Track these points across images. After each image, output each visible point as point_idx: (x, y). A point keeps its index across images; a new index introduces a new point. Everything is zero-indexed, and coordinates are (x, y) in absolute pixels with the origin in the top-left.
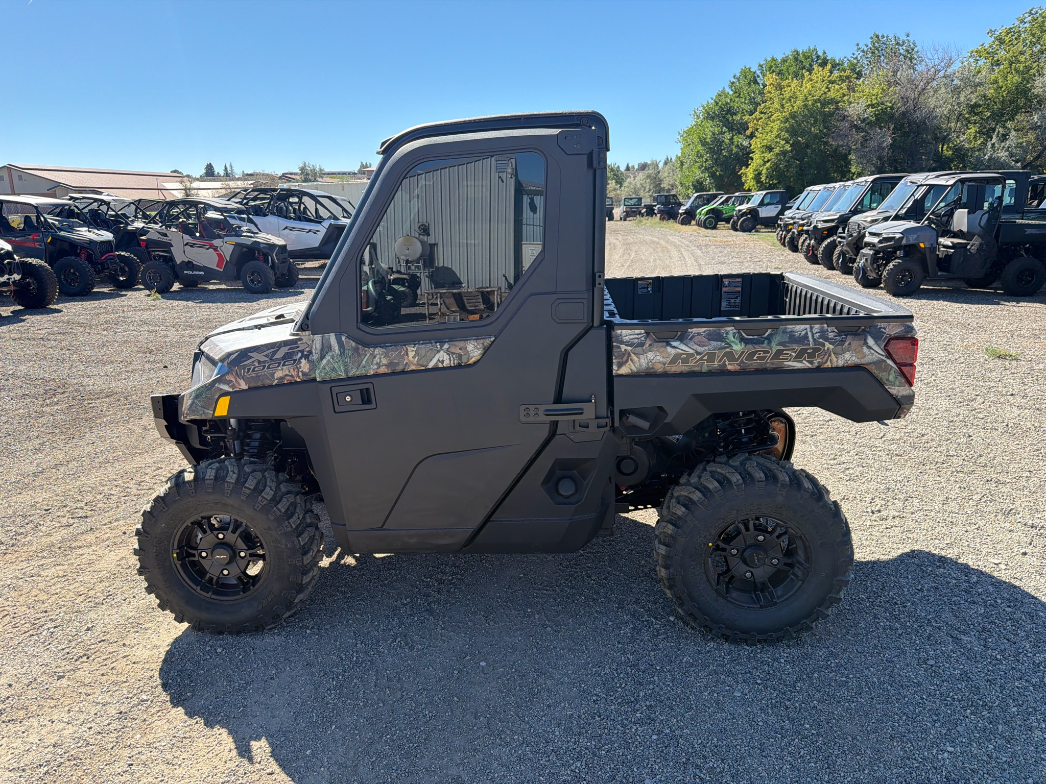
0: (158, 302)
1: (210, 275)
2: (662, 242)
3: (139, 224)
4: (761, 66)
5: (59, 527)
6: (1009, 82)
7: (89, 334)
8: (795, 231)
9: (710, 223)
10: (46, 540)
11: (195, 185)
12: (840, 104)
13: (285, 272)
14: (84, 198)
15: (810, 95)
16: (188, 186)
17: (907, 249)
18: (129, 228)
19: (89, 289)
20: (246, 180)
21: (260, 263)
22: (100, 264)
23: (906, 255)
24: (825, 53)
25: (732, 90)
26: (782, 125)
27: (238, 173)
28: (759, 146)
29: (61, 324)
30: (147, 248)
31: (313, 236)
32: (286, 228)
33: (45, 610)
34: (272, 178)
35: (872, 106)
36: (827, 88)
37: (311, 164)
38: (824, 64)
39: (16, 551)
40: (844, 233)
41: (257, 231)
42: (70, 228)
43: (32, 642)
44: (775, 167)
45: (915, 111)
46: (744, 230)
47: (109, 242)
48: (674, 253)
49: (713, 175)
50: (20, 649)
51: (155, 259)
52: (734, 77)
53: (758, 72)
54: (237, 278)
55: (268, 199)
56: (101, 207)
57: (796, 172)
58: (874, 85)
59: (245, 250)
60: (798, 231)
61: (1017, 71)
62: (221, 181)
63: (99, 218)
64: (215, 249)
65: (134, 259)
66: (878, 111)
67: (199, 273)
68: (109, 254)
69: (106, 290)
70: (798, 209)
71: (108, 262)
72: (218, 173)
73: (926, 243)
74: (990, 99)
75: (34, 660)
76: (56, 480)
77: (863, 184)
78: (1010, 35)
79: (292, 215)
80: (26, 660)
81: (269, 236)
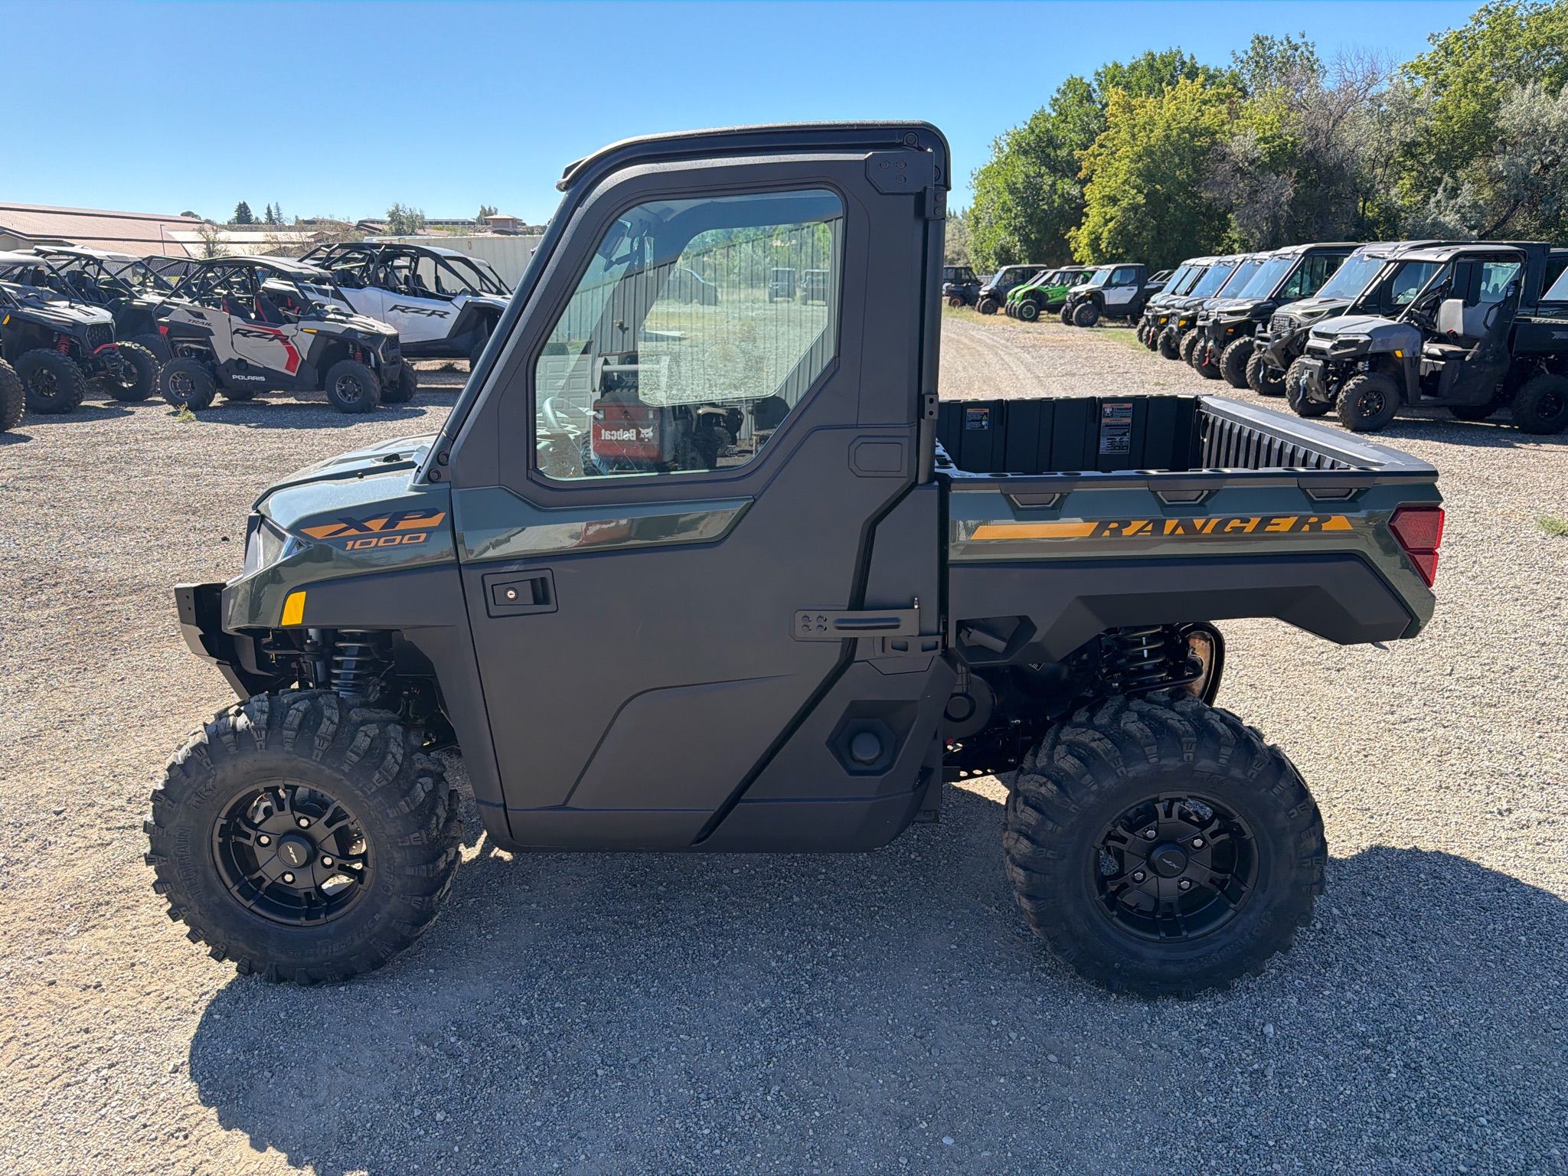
0: (191, 424)
1: (275, 381)
2: (964, 340)
3: (152, 297)
4: (1098, 74)
5: (87, 848)
6: (1463, 110)
7: (84, 478)
8: (1174, 327)
9: (1029, 312)
10: (65, 876)
11: (223, 235)
12: (1218, 136)
13: (396, 378)
14: (60, 253)
15: (1174, 120)
16: (211, 238)
17: (1374, 360)
18: (136, 303)
19: (74, 402)
20: (303, 230)
21: (357, 364)
22: (91, 361)
23: (1372, 368)
24: (1193, 58)
25: (1054, 110)
26: (1132, 166)
27: (289, 217)
28: (1098, 196)
29: (34, 462)
30: (170, 337)
31: (440, 322)
32: (395, 307)
33: (85, 1026)
34: (346, 228)
35: (1264, 140)
36: (1199, 110)
37: (408, 207)
38: (1192, 74)
39: (11, 899)
40: (1265, 332)
41: (351, 312)
42: (40, 302)
43: (70, 1102)
44: (1121, 231)
45: (1328, 149)
46: (1082, 323)
47: (106, 325)
48: (990, 357)
49: (1026, 240)
50: (48, 1117)
51: (183, 355)
52: (1058, 91)
53: (1095, 85)
54: (320, 387)
55: (362, 260)
56: (86, 269)
57: (1152, 238)
58: (1267, 108)
59: (332, 342)
60: (1179, 328)
61: (1475, 95)
62: (263, 231)
63: (84, 286)
64: (284, 340)
65: (147, 354)
66: (1274, 147)
67: (258, 378)
68: (106, 345)
69: (99, 404)
70: (1173, 293)
71: (105, 358)
72: (257, 218)
73: (1406, 351)
74: (1435, 135)
75: (80, 1143)
76: (66, 751)
77: (1290, 257)
78: (1460, 43)
79: (403, 287)
80: (64, 1143)
81: (371, 321)
